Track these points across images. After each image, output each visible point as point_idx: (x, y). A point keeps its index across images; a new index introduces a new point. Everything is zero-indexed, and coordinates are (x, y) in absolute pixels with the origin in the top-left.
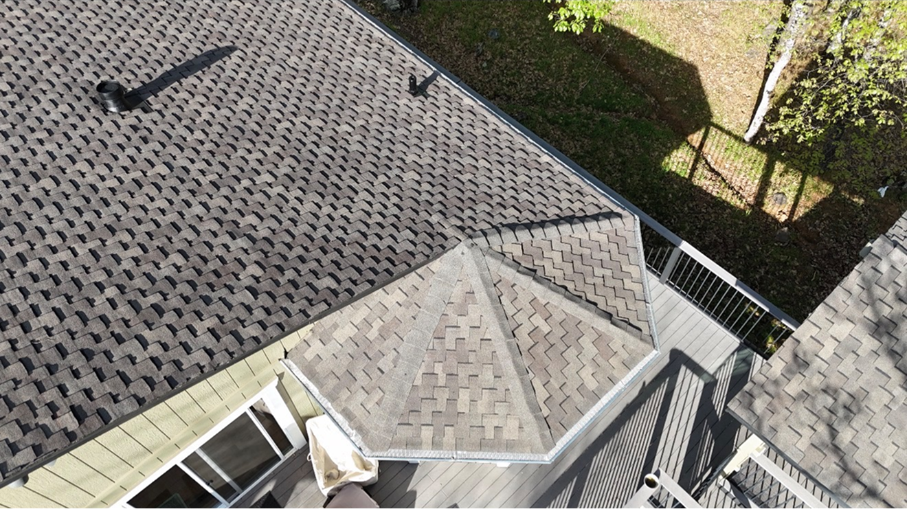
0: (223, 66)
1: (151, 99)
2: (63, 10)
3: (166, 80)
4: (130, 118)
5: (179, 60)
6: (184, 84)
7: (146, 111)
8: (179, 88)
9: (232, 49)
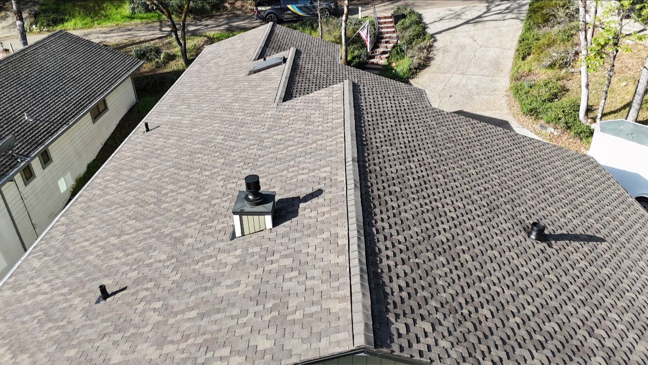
0: (596, 245)
1: (553, 242)
2: (516, 184)
3: (562, 237)
4: (541, 245)
5: (571, 231)
6: (572, 244)
7: (550, 246)
8: (569, 244)
9: (602, 240)
